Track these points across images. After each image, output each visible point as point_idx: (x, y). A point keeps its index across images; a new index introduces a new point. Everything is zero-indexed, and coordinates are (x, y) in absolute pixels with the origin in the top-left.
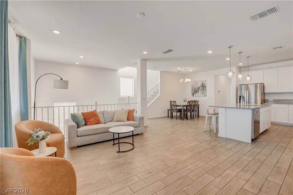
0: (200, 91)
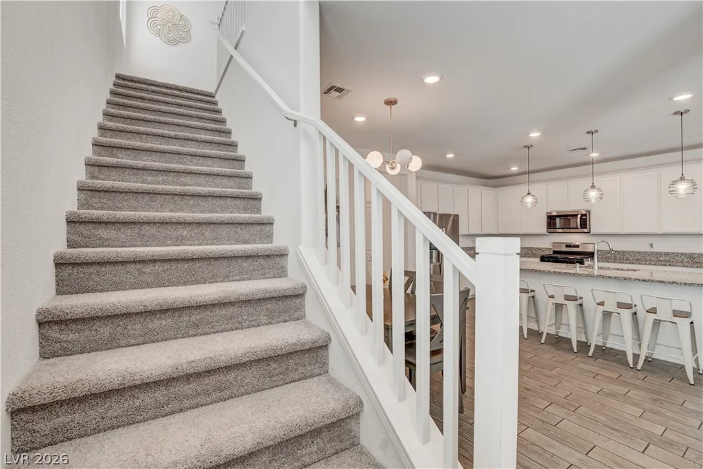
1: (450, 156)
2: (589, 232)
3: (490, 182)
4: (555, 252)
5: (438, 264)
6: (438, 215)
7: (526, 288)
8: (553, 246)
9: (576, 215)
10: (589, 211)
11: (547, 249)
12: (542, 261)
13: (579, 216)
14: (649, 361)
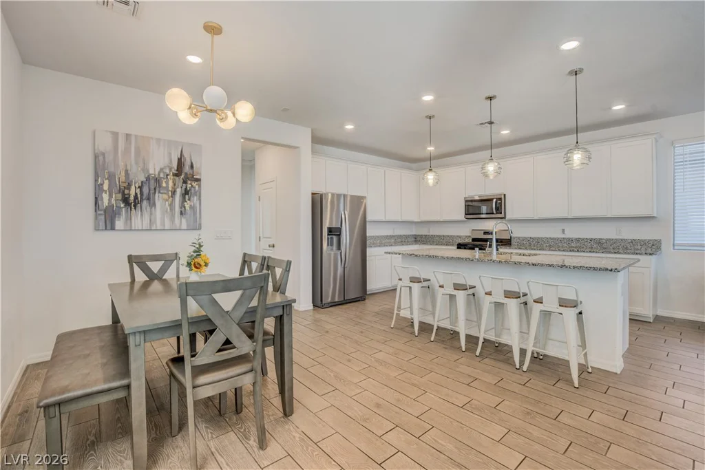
0: (159, 199)
1: (349, 127)
2: (504, 218)
3: (414, 165)
4: (474, 240)
5: (339, 252)
6: (349, 198)
7: (418, 276)
8: (472, 233)
9: (492, 200)
10: (505, 195)
11: (466, 237)
12: (458, 248)
13: (495, 200)
14: (538, 359)
